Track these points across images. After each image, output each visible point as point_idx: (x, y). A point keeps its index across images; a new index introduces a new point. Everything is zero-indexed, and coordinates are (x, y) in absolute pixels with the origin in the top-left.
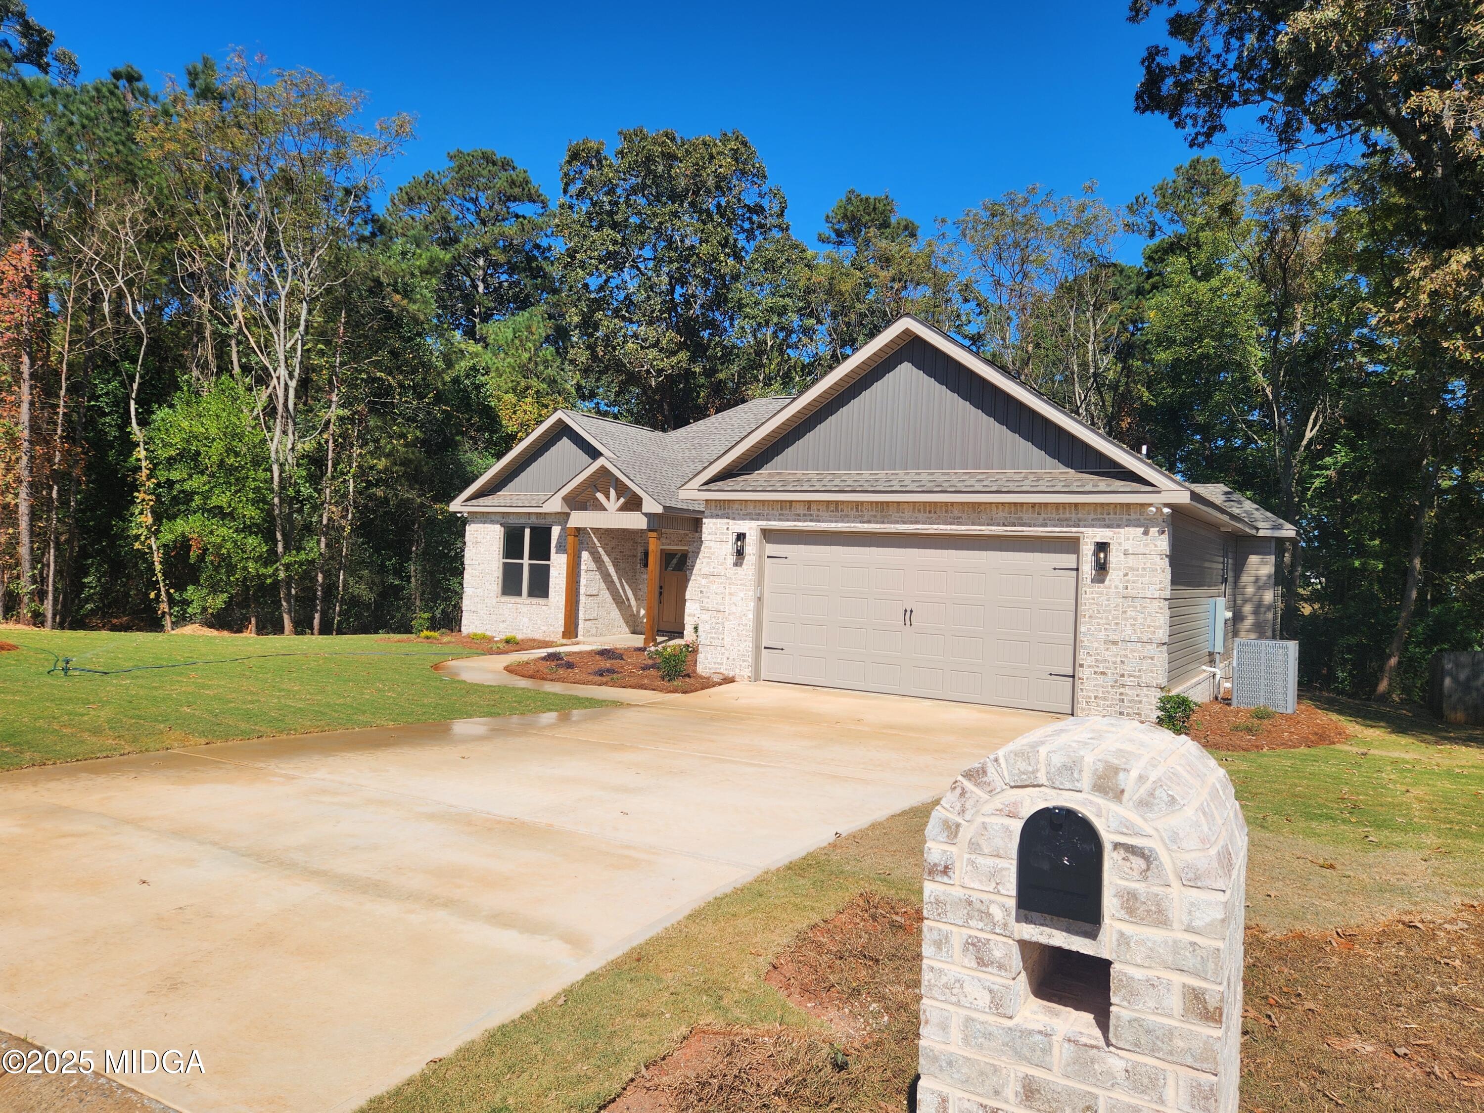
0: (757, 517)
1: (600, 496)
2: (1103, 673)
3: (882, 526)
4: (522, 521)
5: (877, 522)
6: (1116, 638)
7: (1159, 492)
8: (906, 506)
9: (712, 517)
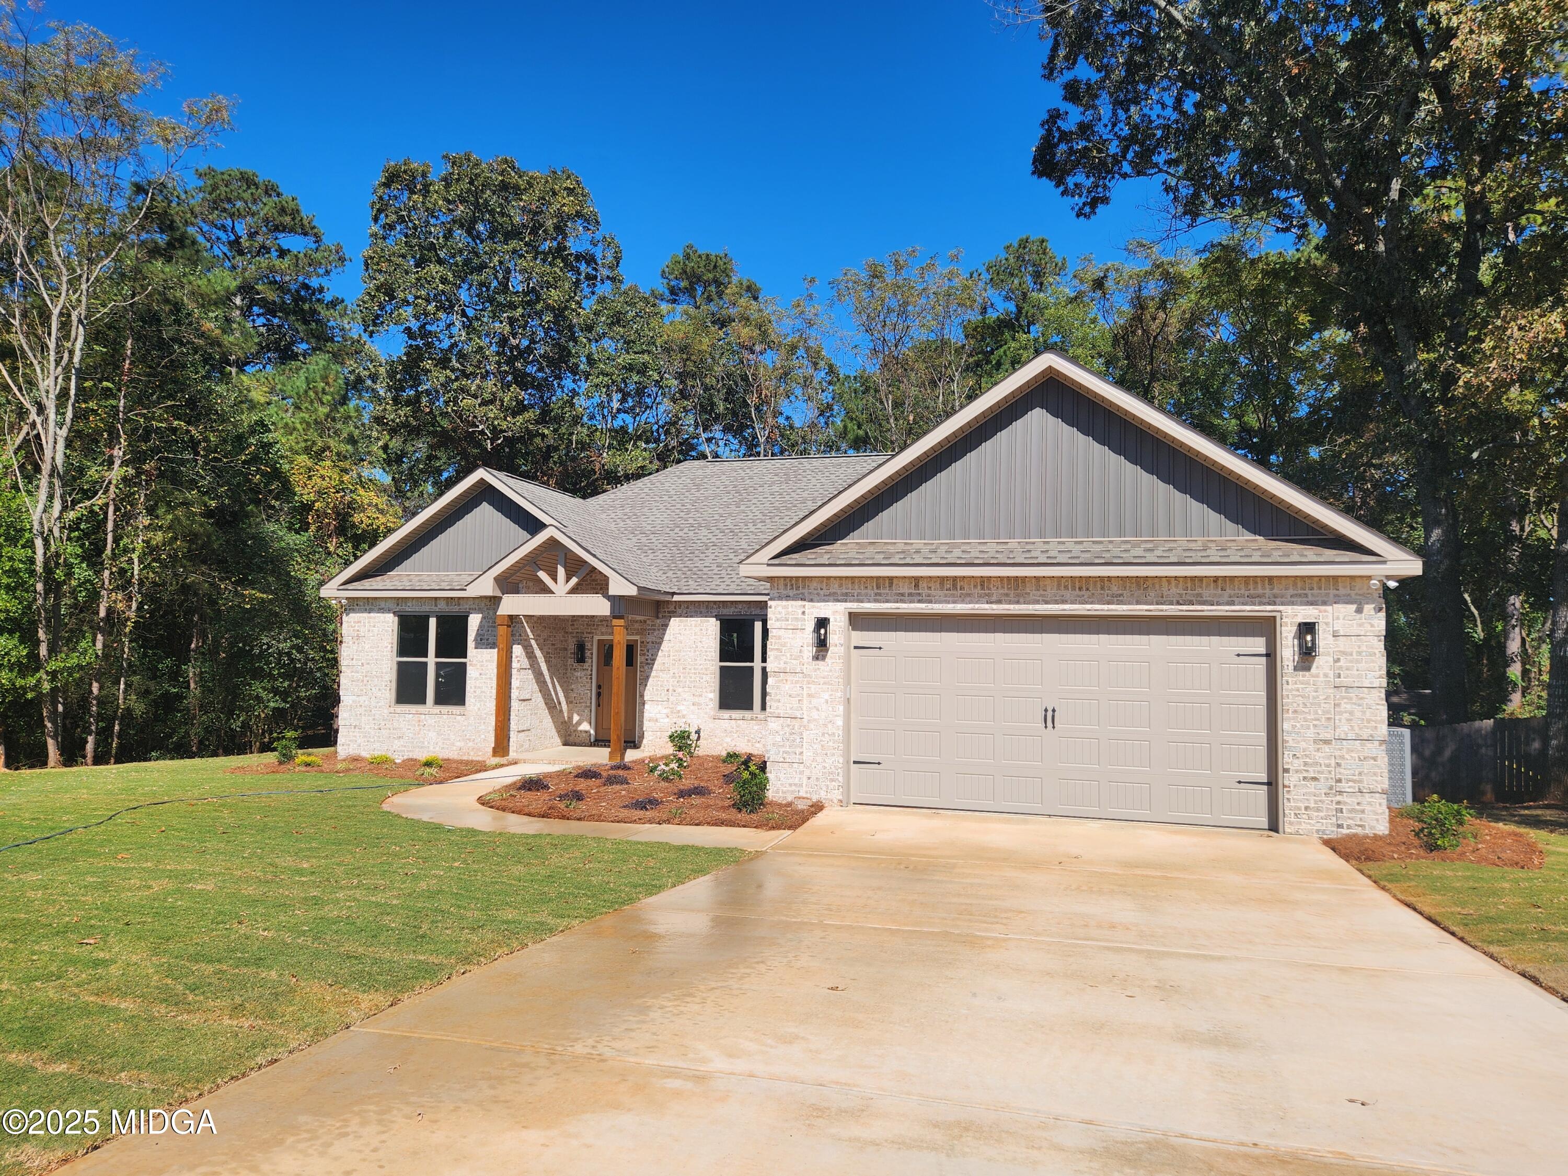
0: (845, 598)
1: (542, 575)
2: (1315, 779)
3: (1017, 607)
4: (426, 608)
5: (1010, 603)
6: (1329, 736)
7: (1384, 562)
8: (1048, 582)
9: (780, 598)
